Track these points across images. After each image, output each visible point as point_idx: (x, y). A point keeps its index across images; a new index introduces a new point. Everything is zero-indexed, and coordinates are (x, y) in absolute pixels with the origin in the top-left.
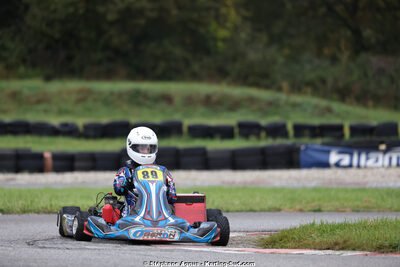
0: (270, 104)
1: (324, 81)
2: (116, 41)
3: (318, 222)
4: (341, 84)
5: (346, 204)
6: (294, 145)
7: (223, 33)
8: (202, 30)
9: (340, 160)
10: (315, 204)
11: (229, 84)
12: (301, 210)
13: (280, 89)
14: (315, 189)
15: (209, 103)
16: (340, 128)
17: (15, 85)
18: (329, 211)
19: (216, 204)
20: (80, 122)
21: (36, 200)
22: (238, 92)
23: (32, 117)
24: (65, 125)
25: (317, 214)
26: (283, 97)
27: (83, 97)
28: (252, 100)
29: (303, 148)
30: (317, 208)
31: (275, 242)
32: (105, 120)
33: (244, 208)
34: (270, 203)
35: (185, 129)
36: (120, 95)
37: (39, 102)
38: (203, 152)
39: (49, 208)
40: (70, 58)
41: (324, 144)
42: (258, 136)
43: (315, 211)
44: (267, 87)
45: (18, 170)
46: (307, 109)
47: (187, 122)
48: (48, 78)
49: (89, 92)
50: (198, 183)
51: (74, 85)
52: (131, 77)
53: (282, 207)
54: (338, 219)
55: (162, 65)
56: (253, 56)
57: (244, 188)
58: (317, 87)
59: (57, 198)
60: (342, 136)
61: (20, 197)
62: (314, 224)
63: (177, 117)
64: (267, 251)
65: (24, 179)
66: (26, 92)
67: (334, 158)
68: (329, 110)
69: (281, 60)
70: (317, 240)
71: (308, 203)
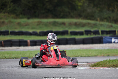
0: (94, 25)
1: (110, 18)
2: (48, 7)
3: (108, 59)
4: (115, 18)
5: (117, 54)
6: (101, 37)
7: (80, 4)
8: (74, 3)
9: (115, 41)
10: (107, 54)
11: (82, 19)
12: (103, 56)
13: (97, 20)
14: (108, 50)
15: (76, 25)
16: (115, 31)
17: (19, 20)
18: (112, 56)
19: (78, 54)
20: (38, 31)
21: (25, 54)
22: (85, 21)
23: (24, 30)
24: (34, 32)
25: (108, 57)
26: (98, 22)
27: (39, 24)
28: (89, 24)
29: (104, 37)
30: (108, 55)
31: (95, 65)
32: (45, 30)
33: (86, 55)
34: (94, 54)
35: (69, 32)
36: (50, 23)
37: (26, 25)
38: (74, 39)
39: (29, 57)
40: (35, 12)
41: (110, 36)
42: (91, 34)
43: (108, 56)
44: (93, 20)
45: (20, 46)
46: (105, 26)
47: (70, 31)
48: (29, 18)
49: (41, 22)
50: (73, 49)
51: (36, 20)
52: (53, 18)
53: (98, 55)
54: (114, 58)
55: (62, 14)
56: (89, 10)
57: (87, 50)
58: (108, 19)
59: (31, 54)
60: (116, 33)
61: (21, 53)
62: (107, 60)
63: (67, 29)
64: (93, 68)
65: (22, 48)
66: (22, 22)
67: (113, 40)
68: (112, 26)
69: (97, 11)
70: (108, 65)
71: (105, 54)
